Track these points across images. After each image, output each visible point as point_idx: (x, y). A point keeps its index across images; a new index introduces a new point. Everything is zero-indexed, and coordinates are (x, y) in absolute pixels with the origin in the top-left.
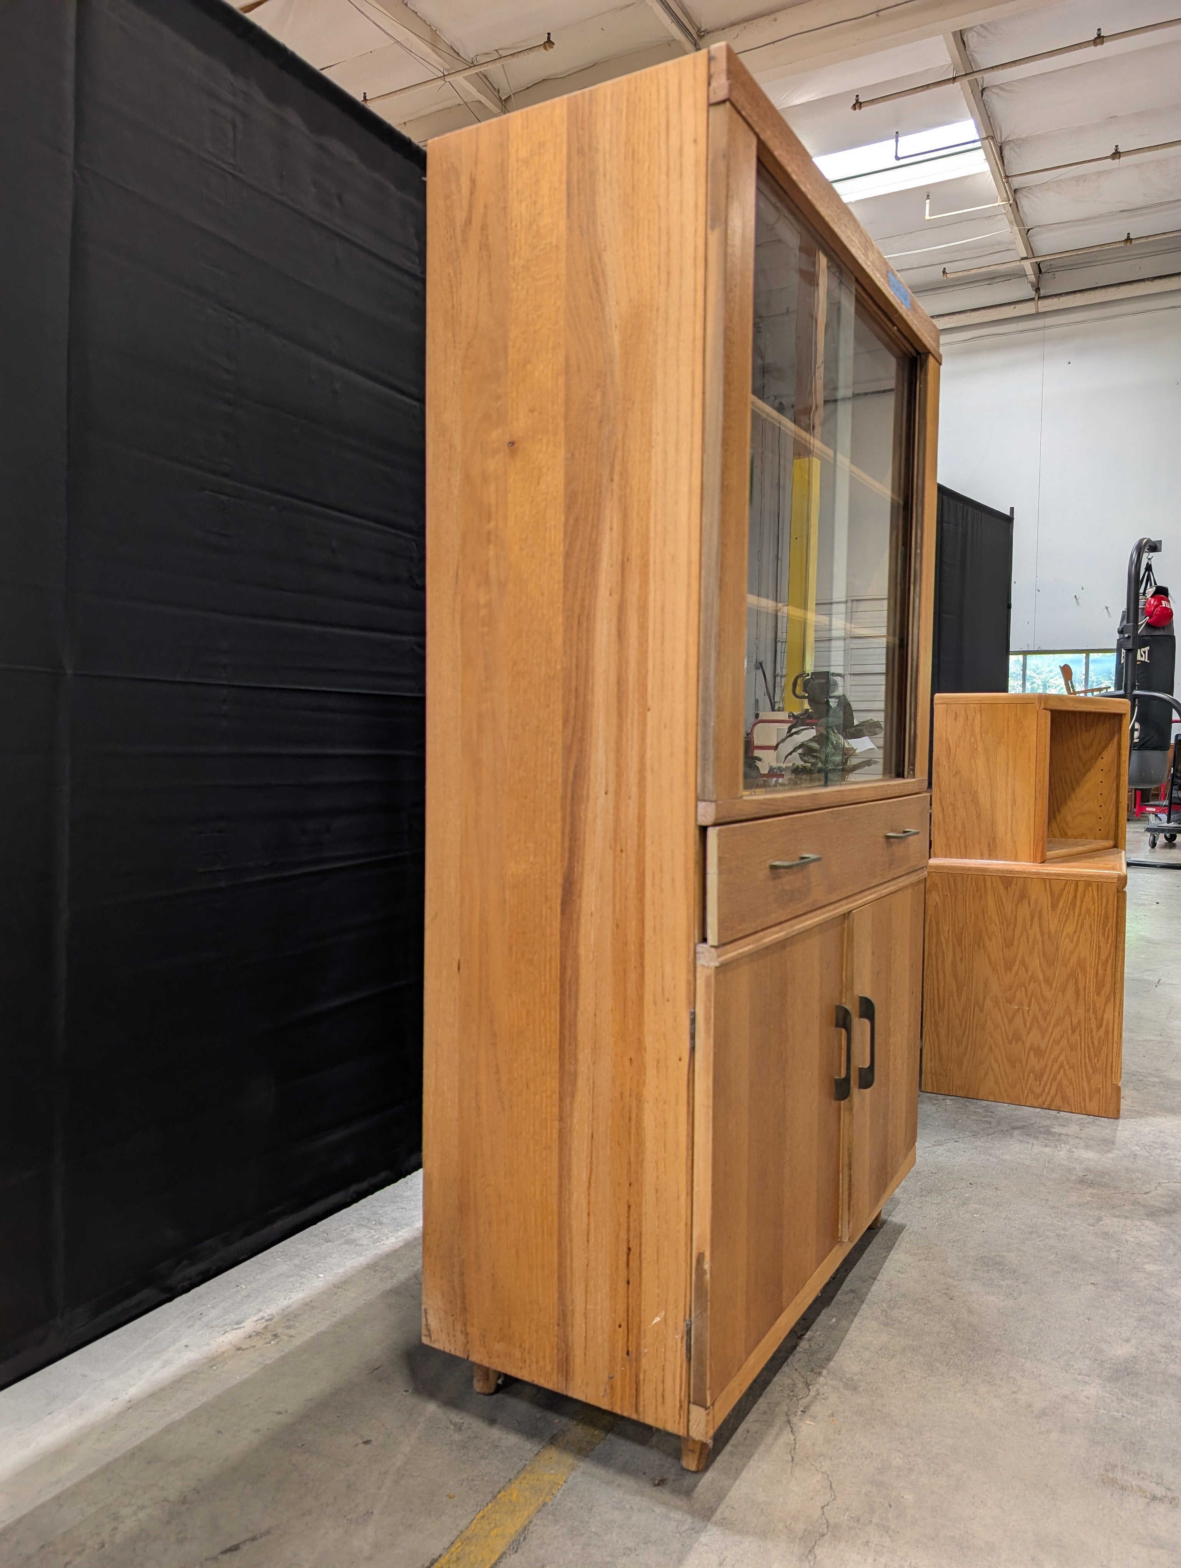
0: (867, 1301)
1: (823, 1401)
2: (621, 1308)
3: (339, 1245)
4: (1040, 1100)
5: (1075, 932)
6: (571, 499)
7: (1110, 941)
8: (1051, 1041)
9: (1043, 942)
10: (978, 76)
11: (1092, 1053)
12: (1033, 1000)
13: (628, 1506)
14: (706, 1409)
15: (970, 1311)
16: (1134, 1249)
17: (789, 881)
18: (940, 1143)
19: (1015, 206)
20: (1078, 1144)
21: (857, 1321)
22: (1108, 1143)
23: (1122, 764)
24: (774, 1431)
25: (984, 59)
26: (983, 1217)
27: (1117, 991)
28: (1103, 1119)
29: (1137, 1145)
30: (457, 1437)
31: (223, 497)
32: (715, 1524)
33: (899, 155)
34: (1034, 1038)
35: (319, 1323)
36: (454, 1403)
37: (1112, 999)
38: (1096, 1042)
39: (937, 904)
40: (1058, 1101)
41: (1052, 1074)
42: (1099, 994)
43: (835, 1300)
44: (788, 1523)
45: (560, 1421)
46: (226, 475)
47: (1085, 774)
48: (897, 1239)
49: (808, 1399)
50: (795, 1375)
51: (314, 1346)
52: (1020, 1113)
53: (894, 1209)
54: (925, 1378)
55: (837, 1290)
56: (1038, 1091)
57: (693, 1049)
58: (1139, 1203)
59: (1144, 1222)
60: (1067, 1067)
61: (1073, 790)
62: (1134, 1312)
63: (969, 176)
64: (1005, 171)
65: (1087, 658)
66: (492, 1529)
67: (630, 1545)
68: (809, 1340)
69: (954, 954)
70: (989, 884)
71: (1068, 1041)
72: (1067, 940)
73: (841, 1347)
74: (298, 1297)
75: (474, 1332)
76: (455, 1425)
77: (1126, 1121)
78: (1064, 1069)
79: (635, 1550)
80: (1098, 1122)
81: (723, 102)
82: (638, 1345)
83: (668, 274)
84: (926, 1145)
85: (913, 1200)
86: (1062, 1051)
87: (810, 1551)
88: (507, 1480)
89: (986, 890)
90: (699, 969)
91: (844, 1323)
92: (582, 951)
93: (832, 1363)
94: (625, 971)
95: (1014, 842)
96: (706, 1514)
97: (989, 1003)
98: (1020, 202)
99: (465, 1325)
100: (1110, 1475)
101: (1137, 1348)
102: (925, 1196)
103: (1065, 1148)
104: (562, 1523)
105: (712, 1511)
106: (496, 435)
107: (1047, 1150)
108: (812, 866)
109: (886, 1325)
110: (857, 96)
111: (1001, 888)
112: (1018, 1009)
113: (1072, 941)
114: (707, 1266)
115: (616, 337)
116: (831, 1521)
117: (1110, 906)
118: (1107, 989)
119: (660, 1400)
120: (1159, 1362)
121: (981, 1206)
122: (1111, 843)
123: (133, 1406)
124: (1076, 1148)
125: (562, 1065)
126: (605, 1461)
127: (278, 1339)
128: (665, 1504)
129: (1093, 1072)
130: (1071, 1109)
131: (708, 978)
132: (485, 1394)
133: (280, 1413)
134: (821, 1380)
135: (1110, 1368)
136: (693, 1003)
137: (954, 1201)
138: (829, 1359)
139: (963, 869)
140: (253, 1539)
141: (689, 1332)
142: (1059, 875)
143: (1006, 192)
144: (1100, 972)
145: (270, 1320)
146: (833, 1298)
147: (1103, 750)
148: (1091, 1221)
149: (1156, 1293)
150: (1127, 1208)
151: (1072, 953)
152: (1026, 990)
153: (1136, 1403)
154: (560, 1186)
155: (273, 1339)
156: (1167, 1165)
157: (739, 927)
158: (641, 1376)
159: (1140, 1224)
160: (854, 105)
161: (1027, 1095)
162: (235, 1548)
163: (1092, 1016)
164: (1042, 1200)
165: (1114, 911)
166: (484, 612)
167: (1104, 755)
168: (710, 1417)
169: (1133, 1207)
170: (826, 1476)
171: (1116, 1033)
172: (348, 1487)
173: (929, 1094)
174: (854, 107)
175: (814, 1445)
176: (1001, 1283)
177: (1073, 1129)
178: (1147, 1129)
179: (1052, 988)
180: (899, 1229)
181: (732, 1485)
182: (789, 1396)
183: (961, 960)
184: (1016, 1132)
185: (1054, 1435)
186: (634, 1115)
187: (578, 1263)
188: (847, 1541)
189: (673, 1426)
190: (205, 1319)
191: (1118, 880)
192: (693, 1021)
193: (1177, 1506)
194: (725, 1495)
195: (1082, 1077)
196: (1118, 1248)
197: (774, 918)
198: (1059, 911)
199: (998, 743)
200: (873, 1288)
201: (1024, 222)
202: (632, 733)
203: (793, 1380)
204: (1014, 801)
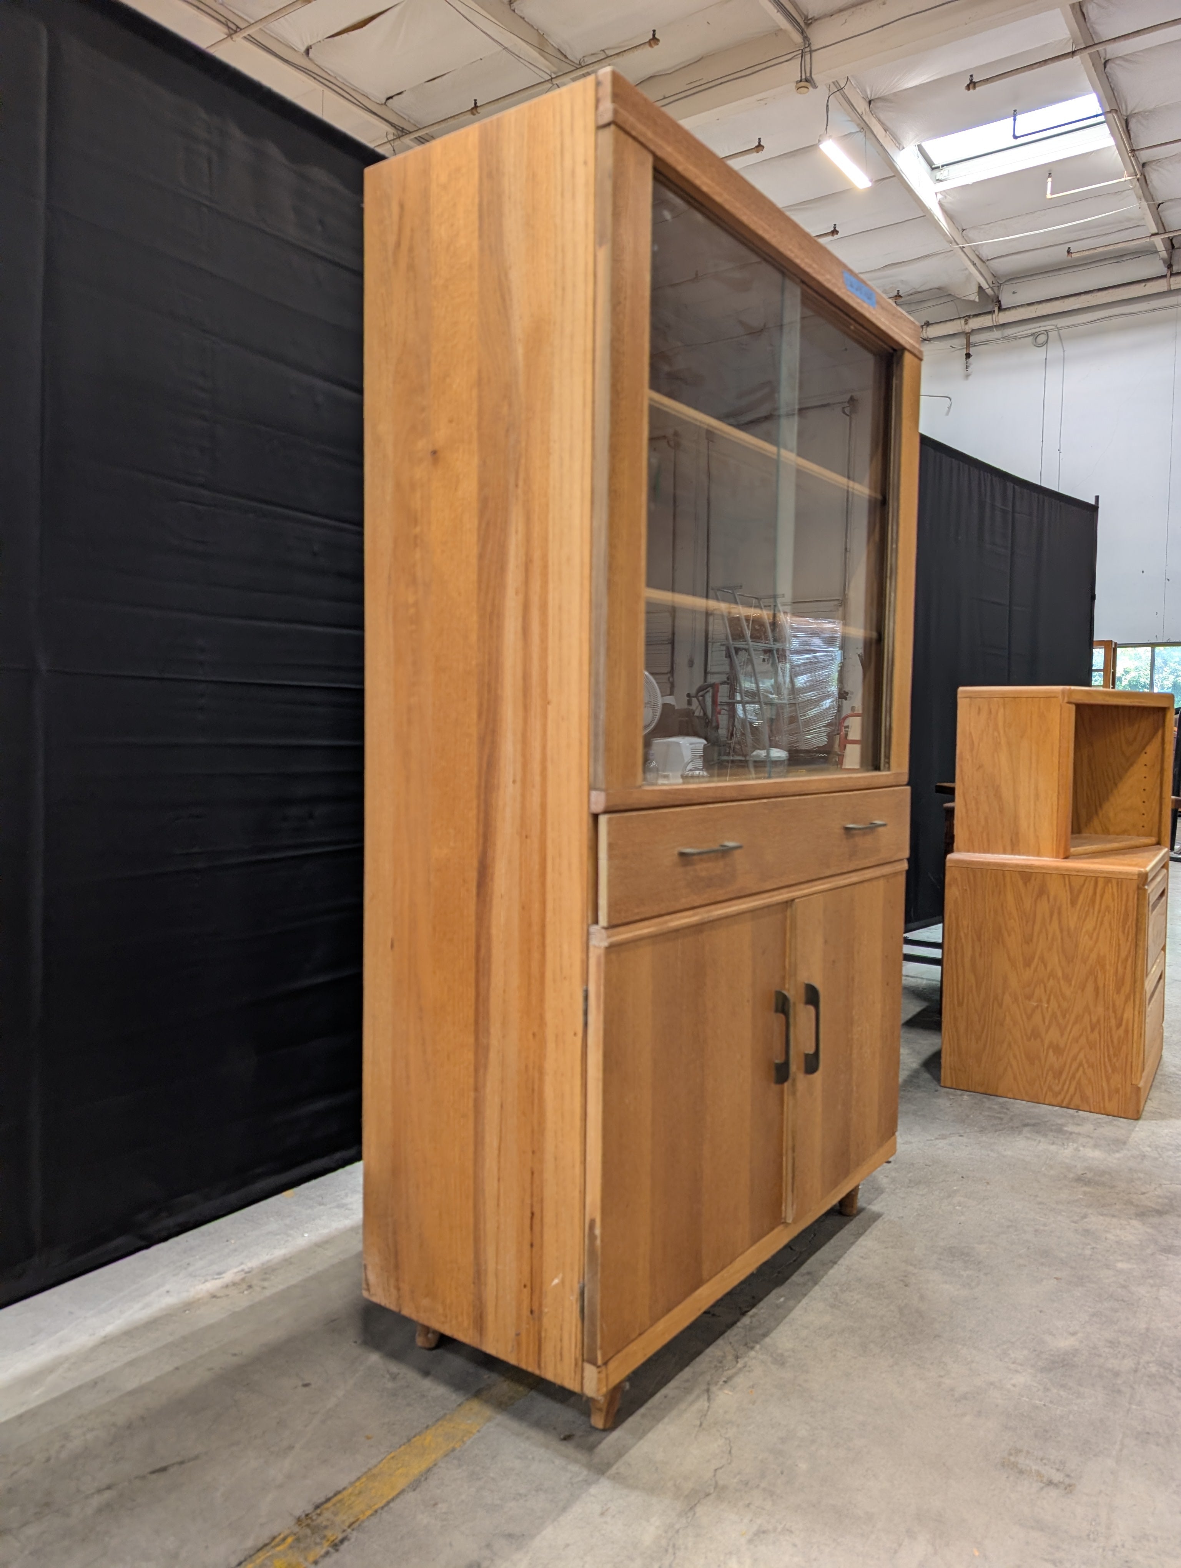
0: (821, 1283)
1: (747, 1373)
2: (526, 1269)
3: (330, 1208)
4: (1060, 1098)
5: (1095, 929)
6: (484, 502)
7: (1130, 939)
8: (1071, 1038)
9: (1062, 939)
10: (1100, 48)
11: (1111, 1052)
12: (1052, 997)
13: (530, 1457)
14: (598, 1367)
15: (922, 1298)
16: (1111, 1247)
17: (703, 869)
18: (943, 1137)
19: (1144, 180)
20: (1087, 1143)
21: (804, 1301)
22: (1119, 1143)
23: (1166, 759)
24: (691, 1398)
25: (1106, 31)
26: (964, 1209)
27: (1137, 990)
28: (1122, 1119)
29: (1150, 1146)
30: (390, 1385)
31: (200, 507)
32: (608, 1478)
33: (1017, 134)
34: (1053, 1035)
35: (294, 1277)
36: (396, 1355)
37: (1132, 998)
38: (1115, 1041)
39: (957, 898)
40: (1077, 1100)
41: (1071, 1072)
42: (1118, 992)
43: (789, 1280)
44: (678, 1482)
45: (489, 1377)
46: (202, 486)
47: (1129, 768)
48: (869, 1226)
49: (734, 1370)
50: (728, 1348)
51: (282, 1297)
52: (1037, 1110)
53: (876, 1198)
54: (855, 1358)
55: (794, 1271)
56: (1057, 1089)
57: (586, 1024)
58: (1132, 1203)
59: (1131, 1221)
60: (1086, 1066)
61: (1116, 785)
62: (1090, 1307)
63: (1092, 152)
64: (1131, 145)
65: (1153, 652)
66: (398, 1469)
67: (522, 1491)
68: (752, 1317)
69: (973, 948)
70: (1008, 879)
71: (1087, 1039)
72: (1087, 936)
73: (782, 1324)
74: (280, 1252)
75: (405, 1287)
76: (390, 1374)
77: (1146, 1122)
78: (1083, 1068)
79: (526, 1496)
80: (1115, 1123)
81: (608, 125)
82: (540, 1305)
83: (564, 289)
84: (929, 1138)
85: (897, 1191)
86: (1081, 1049)
87: (691, 1508)
88: (425, 1426)
89: (1005, 885)
90: (591, 949)
91: (791, 1303)
92: (494, 931)
93: (767, 1340)
94: (529, 951)
95: (1037, 837)
96: (601, 1469)
97: (1007, 999)
98: (1149, 176)
99: (397, 1280)
100: (1012, 1459)
101: (1082, 1342)
102: (912, 1187)
103: (1072, 1146)
104: (464, 1468)
105: (609, 1465)
106: (422, 445)
107: (1053, 1148)
108: (737, 853)
109: (833, 1306)
110: (971, 76)
111: (1020, 883)
112: (1037, 1007)
113: (1091, 938)
114: (598, 1231)
115: (520, 350)
116: (721, 1483)
117: (1130, 903)
118: (1127, 988)
119: (559, 1357)
120: (1100, 1356)
121: (966, 1199)
122: (1153, 840)
123: (107, 1342)
124: (1084, 1146)
125: (477, 1039)
126: (521, 1415)
127: (251, 1290)
128: (567, 1457)
129: (1113, 1072)
130: (1090, 1108)
131: (599, 958)
132: (425, 1348)
133: (235, 1355)
134: (752, 1354)
135: (1046, 1359)
136: (586, 981)
137: (940, 1193)
138: (765, 1335)
139: (982, 863)
140: (182, 1463)
141: (582, 1294)
142: (1078, 871)
143: (1133, 166)
144: (1120, 970)
145: (249, 1272)
146: (788, 1278)
147: (1146, 745)
148: (1076, 1218)
149: (1119, 1290)
150: (1117, 1207)
151: (1091, 950)
152: (1045, 987)
153: (1062, 1393)
154: (476, 1152)
155: (247, 1290)
156: (1174, 1167)
157: (636, 911)
158: (543, 1334)
159: (1126, 1223)
160: (968, 86)
161: (1046, 1093)
162: (164, 1469)
163: (1112, 1015)
164: (1031, 1195)
165: (1134, 909)
166: (412, 611)
167: (1149, 749)
168: (603, 1375)
169: (1124, 1207)
170: (728, 1441)
171: (1135, 1032)
172: (278, 1423)
173: (948, 1089)
174: (968, 87)
175: (726, 1412)
176: (962, 1273)
177: (1087, 1128)
178: (1166, 1131)
179: (1070, 985)
180: (876, 1217)
181: (635, 1444)
182: (716, 1366)
183: (980, 955)
184: (1026, 1129)
185: (968, 1419)
186: (536, 1087)
187: (490, 1227)
188: (729, 1502)
189: (571, 1384)
190: (191, 1269)
191: (1139, 877)
192: (586, 998)
193: (1071, 1492)
194: (626, 1452)
195: (1101, 1077)
196: (1094, 1245)
197: (684, 902)
198: (1078, 907)
199: (1022, 737)
200: (831, 1272)
201: (1154, 197)
202: (536, 724)
203: (724, 1353)
204: (1037, 796)
